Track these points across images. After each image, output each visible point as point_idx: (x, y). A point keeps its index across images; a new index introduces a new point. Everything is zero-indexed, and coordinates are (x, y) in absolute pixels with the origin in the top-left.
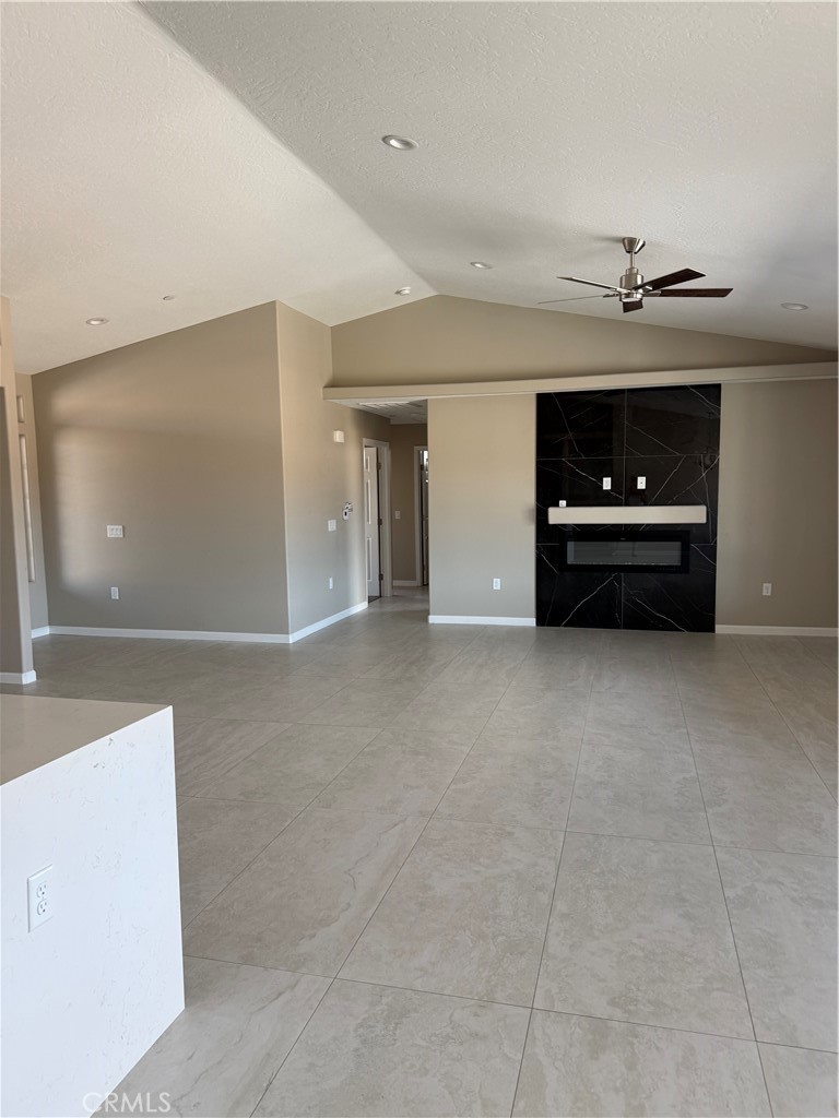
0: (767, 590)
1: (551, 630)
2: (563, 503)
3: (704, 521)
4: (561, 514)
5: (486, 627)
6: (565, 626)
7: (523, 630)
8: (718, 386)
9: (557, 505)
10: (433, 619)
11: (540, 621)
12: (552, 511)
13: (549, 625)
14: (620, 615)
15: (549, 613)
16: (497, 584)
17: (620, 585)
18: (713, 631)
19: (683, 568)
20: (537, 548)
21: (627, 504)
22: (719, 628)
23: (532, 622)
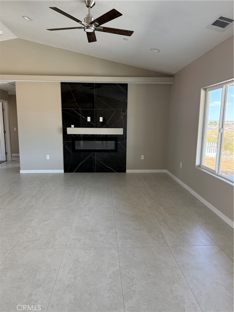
0: (142, 157)
1: (69, 174)
2: (73, 126)
3: (122, 134)
4: (72, 130)
5: (43, 174)
6: (75, 172)
7: (59, 174)
8: (126, 85)
9: (70, 127)
10: (22, 172)
11: (66, 171)
12: (68, 129)
13: (69, 172)
14: (94, 167)
15: (69, 167)
16: (48, 157)
17: (94, 156)
18: (125, 172)
19: (115, 150)
20: (64, 143)
21: (96, 127)
22: (128, 171)
23: (62, 171)
